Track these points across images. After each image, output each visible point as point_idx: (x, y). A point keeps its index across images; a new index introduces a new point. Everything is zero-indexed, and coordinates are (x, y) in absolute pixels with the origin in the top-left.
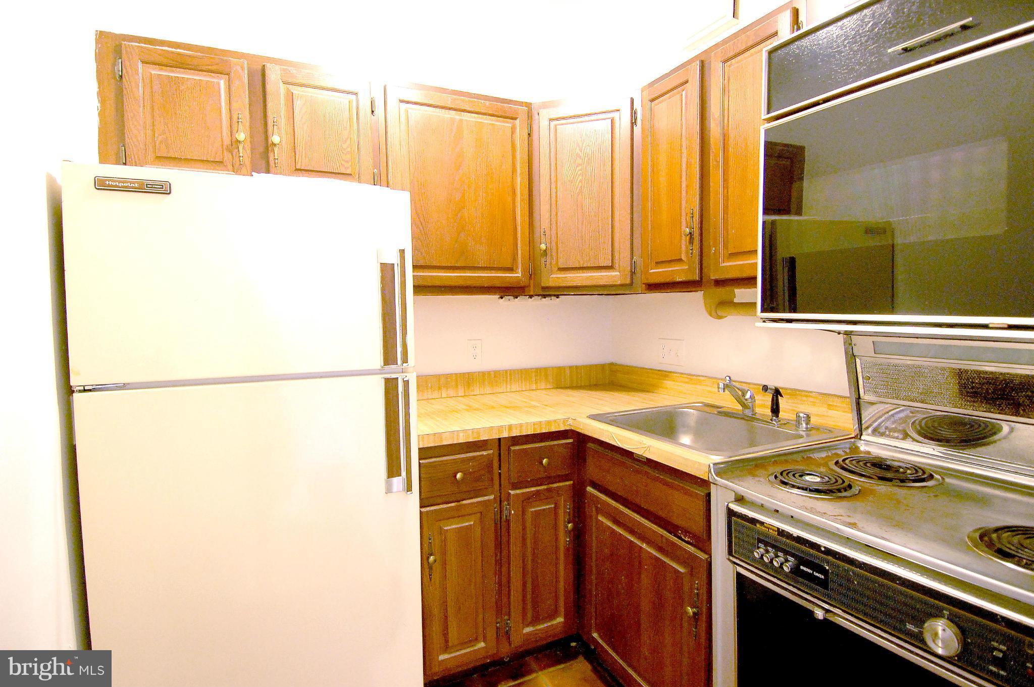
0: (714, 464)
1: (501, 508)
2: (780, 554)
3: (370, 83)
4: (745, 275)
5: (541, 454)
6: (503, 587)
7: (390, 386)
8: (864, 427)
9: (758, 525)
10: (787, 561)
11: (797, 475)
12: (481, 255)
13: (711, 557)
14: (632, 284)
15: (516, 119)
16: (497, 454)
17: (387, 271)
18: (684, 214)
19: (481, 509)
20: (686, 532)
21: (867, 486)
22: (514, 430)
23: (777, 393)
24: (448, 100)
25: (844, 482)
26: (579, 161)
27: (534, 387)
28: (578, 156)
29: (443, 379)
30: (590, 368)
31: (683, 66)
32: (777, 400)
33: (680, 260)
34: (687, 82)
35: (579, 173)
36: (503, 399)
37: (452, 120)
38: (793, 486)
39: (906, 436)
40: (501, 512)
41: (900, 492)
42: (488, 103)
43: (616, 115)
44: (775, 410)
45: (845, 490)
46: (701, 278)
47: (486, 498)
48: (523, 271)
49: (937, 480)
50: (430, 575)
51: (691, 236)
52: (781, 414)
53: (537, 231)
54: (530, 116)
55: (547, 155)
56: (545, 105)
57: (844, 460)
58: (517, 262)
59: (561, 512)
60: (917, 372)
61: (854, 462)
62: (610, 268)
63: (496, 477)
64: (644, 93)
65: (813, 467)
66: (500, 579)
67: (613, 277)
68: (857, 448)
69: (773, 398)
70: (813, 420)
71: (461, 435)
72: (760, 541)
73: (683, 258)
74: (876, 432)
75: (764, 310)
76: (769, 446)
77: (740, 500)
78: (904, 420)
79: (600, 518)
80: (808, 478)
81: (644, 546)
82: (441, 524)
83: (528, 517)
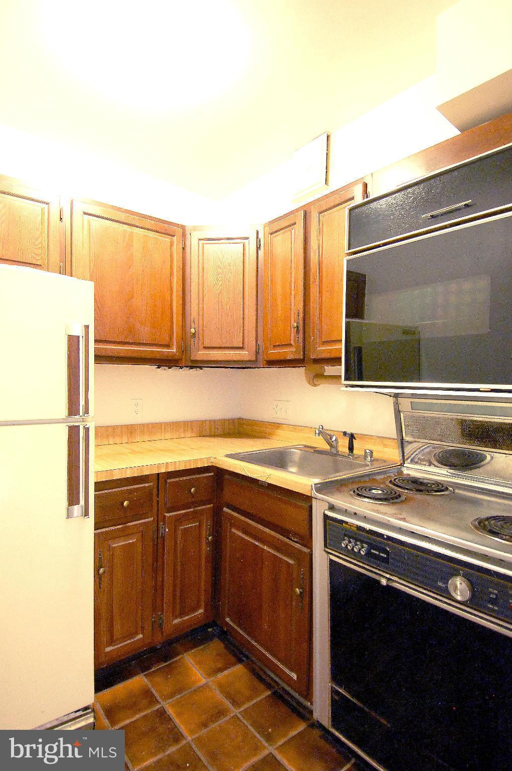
0: (315, 484)
1: (158, 527)
2: (358, 543)
3: (59, 196)
4: (333, 356)
5: (191, 484)
6: (158, 589)
7: (73, 432)
8: (405, 458)
9: (344, 524)
10: (363, 547)
11: (367, 490)
12: (145, 333)
13: (312, 551)
14: (256, 360)
15: (173, 236)
16: (156, 486)
17: (73, 342)
18: (293, 313)
19: (141, 529)
20: (296, 534)
21: (410, 495)
22: (170, 467)
23: (352, 437)
24: (122, 217)
25: (396, 493)
26: (220, 271)
27: (183, 436)
28: (219, 267)
29: (110, 430)
30: (224, 421)
31: (292, 213)
32: (352, 442)
33: (290, 345)
34: (295, 224)
35: (220, 279)
36: (159, 445)
37: (125, 231)
38: (365, 497)
39: (430, 464)
40: (157, 531)
41: (429, 499)
42: (153, 222)
43: (246, 241)
44: (351, 448)
45: (397, 498)
46: (304, 357)
47: (146, 520)
48: (178, 348)
49: (451, 491)
50: (99, 584)
51: (297, 329)
52: (355, 452)
53: (188, 319)
54: (184, 235)
55: (196, 265)
56: (195, 228)
57: (395, 480)
58: (173, 341)
59: (204, 528)
60: (437, 422)
61: (401, 481)
62: (242, 348)
63: (155, 504)
64: (266, 228)
65: (377, 485)
66: (156, 583)
67: (244, 355)
68: (402, 472)
69: (350, 440)
70: (374, 454)
71: (128, 471)
72: (345, 535)
73: (292, 342)
74: (412, 461)
75: (346, 379)
76: (349, 472)
77: (332, 508)
78: (429, 453)
79: (233, 530)
80: (374, 491)
81: (265, 548)
82: (110, 542)
83: (179, 533)
